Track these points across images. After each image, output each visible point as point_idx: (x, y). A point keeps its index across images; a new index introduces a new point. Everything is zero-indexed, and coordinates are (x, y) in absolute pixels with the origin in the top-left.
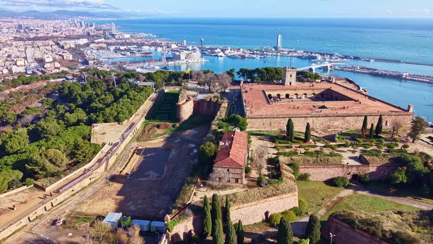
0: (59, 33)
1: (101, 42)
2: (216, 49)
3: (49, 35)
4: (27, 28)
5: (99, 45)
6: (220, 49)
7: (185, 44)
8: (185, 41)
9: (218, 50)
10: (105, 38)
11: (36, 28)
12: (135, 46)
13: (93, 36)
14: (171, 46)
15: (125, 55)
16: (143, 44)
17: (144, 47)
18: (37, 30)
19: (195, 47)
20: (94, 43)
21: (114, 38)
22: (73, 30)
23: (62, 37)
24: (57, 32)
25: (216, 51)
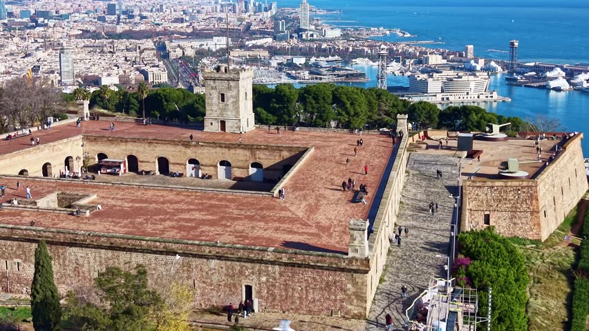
0: (185, 24)
1: (261, 47)
2: (551, 69)
3: (159, 29)
4: (124, 13)
5: (251, 53)
6: (564, 70)
7: (470, 55)
8: (471, 47)
9: (558, 72)
10: (275, 38)
11: (144, 14)
12: (336, 57)
13: (254, 33)
14: (427, 59)
15: (295, 78)
16: (358, 54)
17: (358, 60)
18: (142, 17)
19: (493, 64)
20: (242, 47)
21: (300, 37)
22: (220, 19)
23: (182, 34)
24: (182, 21)
25: (549, 74)
